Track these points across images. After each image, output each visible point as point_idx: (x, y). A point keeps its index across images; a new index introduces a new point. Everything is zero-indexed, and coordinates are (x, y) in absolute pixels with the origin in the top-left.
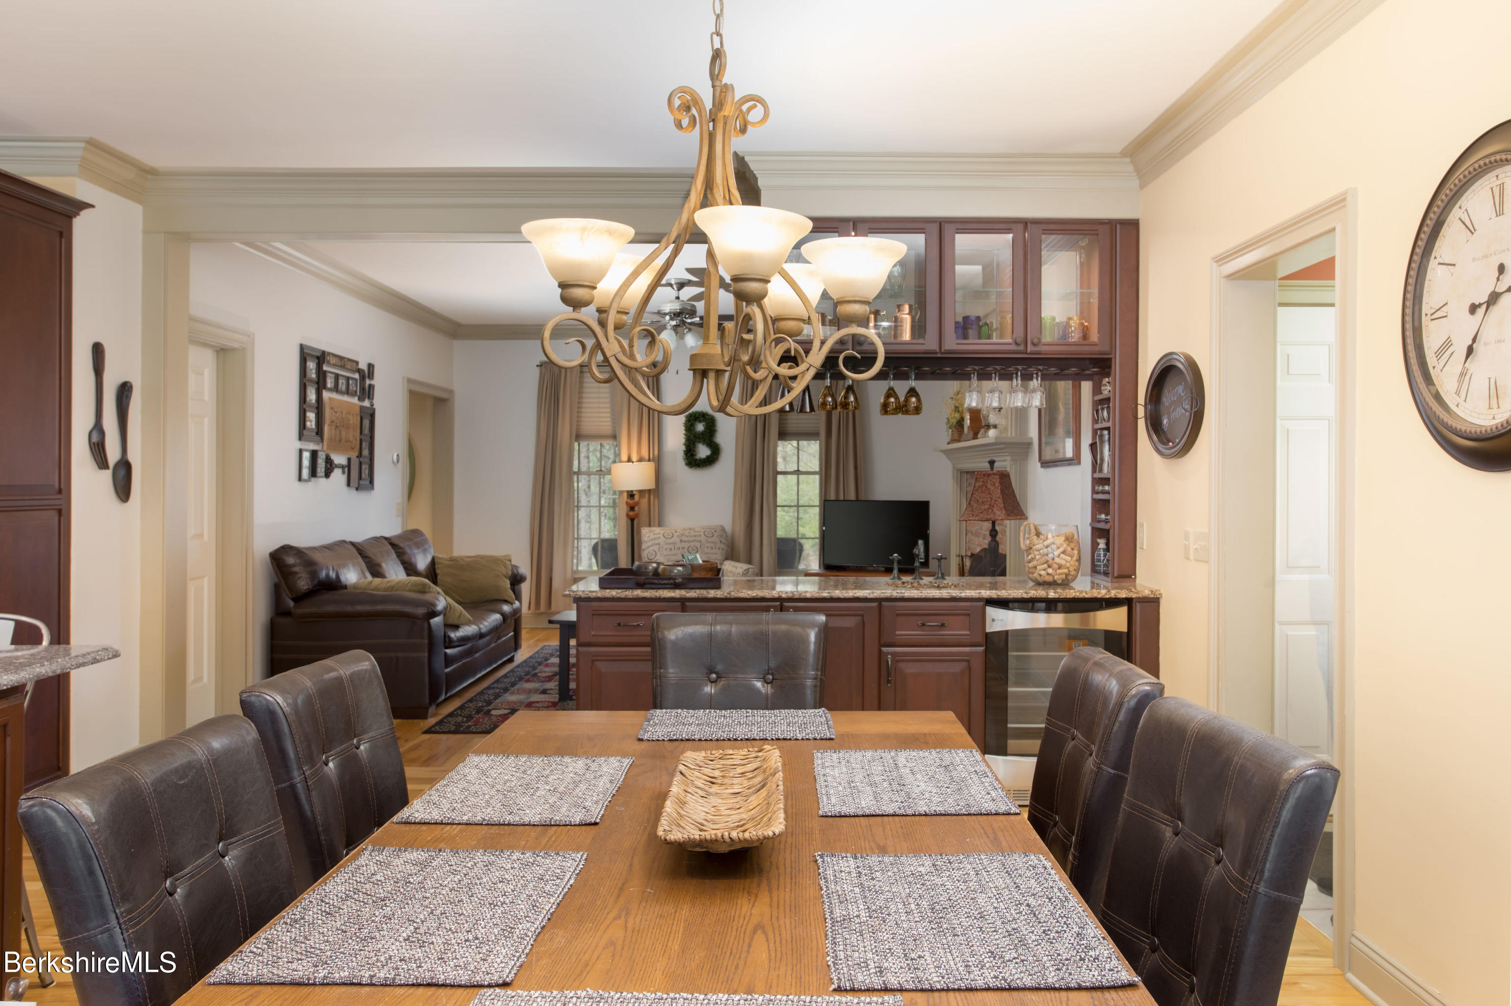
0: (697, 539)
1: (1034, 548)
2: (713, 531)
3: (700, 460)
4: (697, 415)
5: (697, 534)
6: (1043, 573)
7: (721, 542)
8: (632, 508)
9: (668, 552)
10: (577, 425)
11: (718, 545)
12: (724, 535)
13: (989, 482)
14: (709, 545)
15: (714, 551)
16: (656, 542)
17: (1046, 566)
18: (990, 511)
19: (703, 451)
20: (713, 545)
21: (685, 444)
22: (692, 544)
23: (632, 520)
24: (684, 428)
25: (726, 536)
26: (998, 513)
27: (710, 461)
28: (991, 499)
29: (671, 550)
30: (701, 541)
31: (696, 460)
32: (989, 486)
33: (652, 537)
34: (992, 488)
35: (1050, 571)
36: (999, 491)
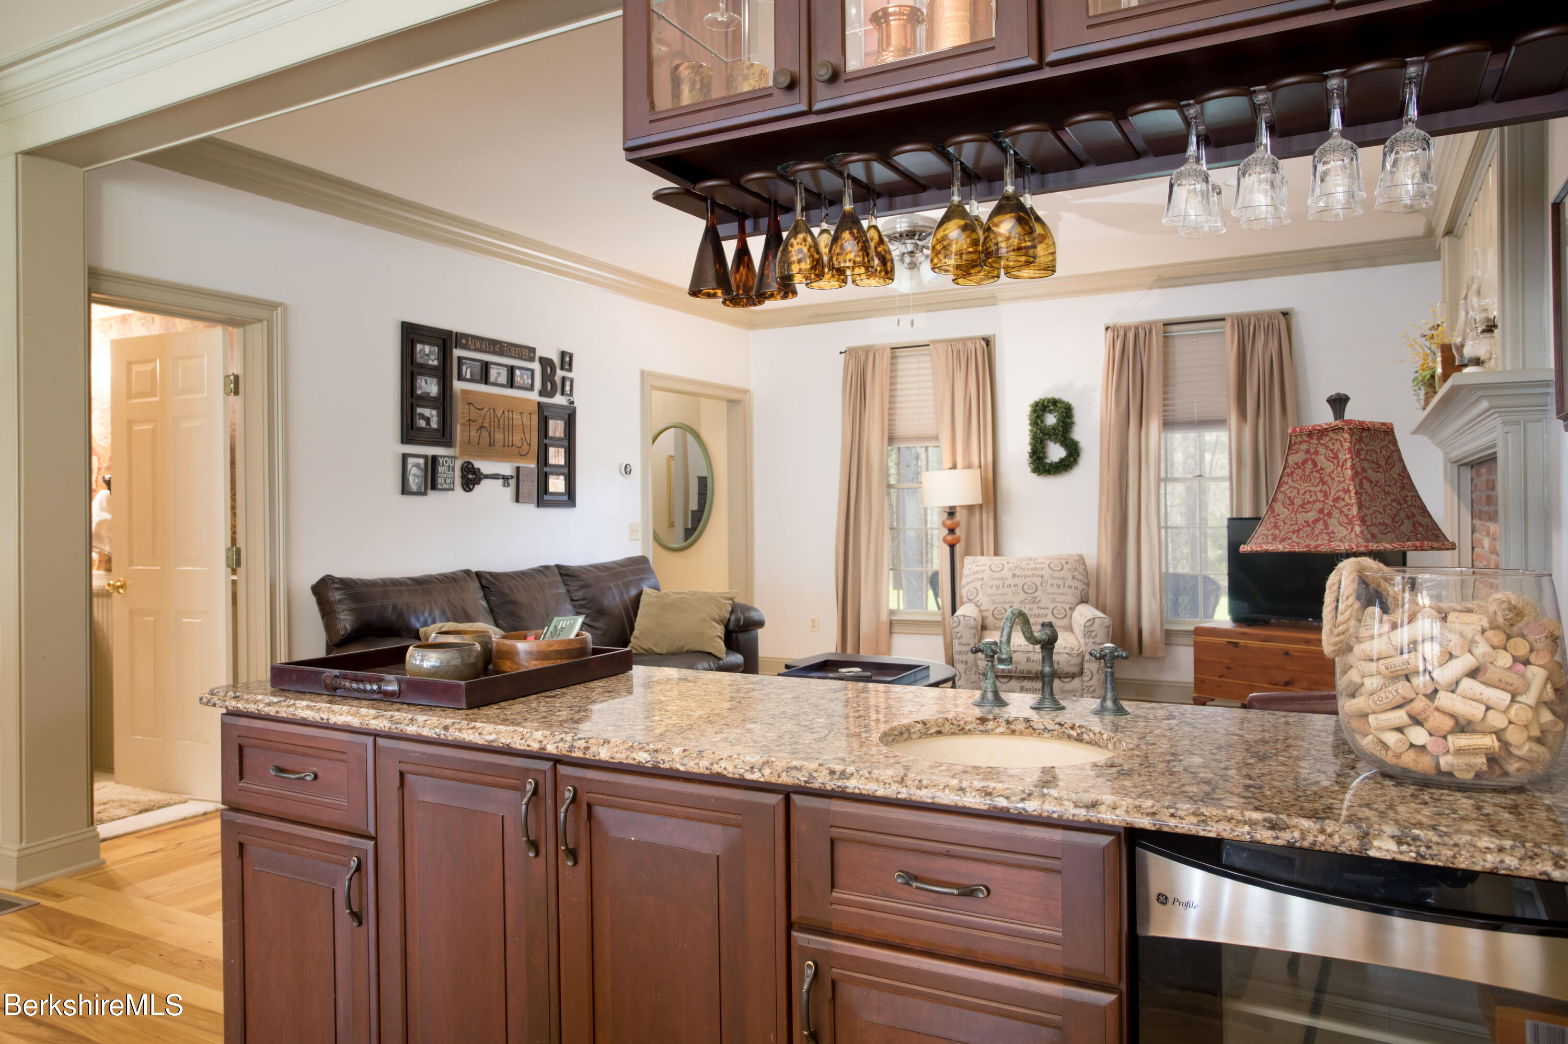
0: (1037, 573)
1: (1358, 649)
2: (1064, 563)
3: (1051, 464)
4: (1046, 403)
5: (1038, 566)
6: (1391, 738)
7: (1074, 577)
8: (952, 531)
9: (994, 591)
10: (889, 425)
11: (1070, 582)
12: (1081, 568)
13: (1322, 450)
14: (1055, 582)
15: (1062, 590)
16: (978, 576)
17: (1400, 716)
18: (1320, 525)
19: (1056, 452)
20: (1061, 582)
21: (1031, 444)
22: (1029, 580)
23: (952, 547)
24: (1028, 422)
25: (1085, 569)
26: (1342, 532)
27: (1065, 466)
28: (1326, 495)
29: (998, 587)
30: (1042, 577)
31: (1045, 465)
32: (1321, 460)
33: (975, 569)
34: (1329, 467)
35: (1418, 735)
36: (1349, 473)
